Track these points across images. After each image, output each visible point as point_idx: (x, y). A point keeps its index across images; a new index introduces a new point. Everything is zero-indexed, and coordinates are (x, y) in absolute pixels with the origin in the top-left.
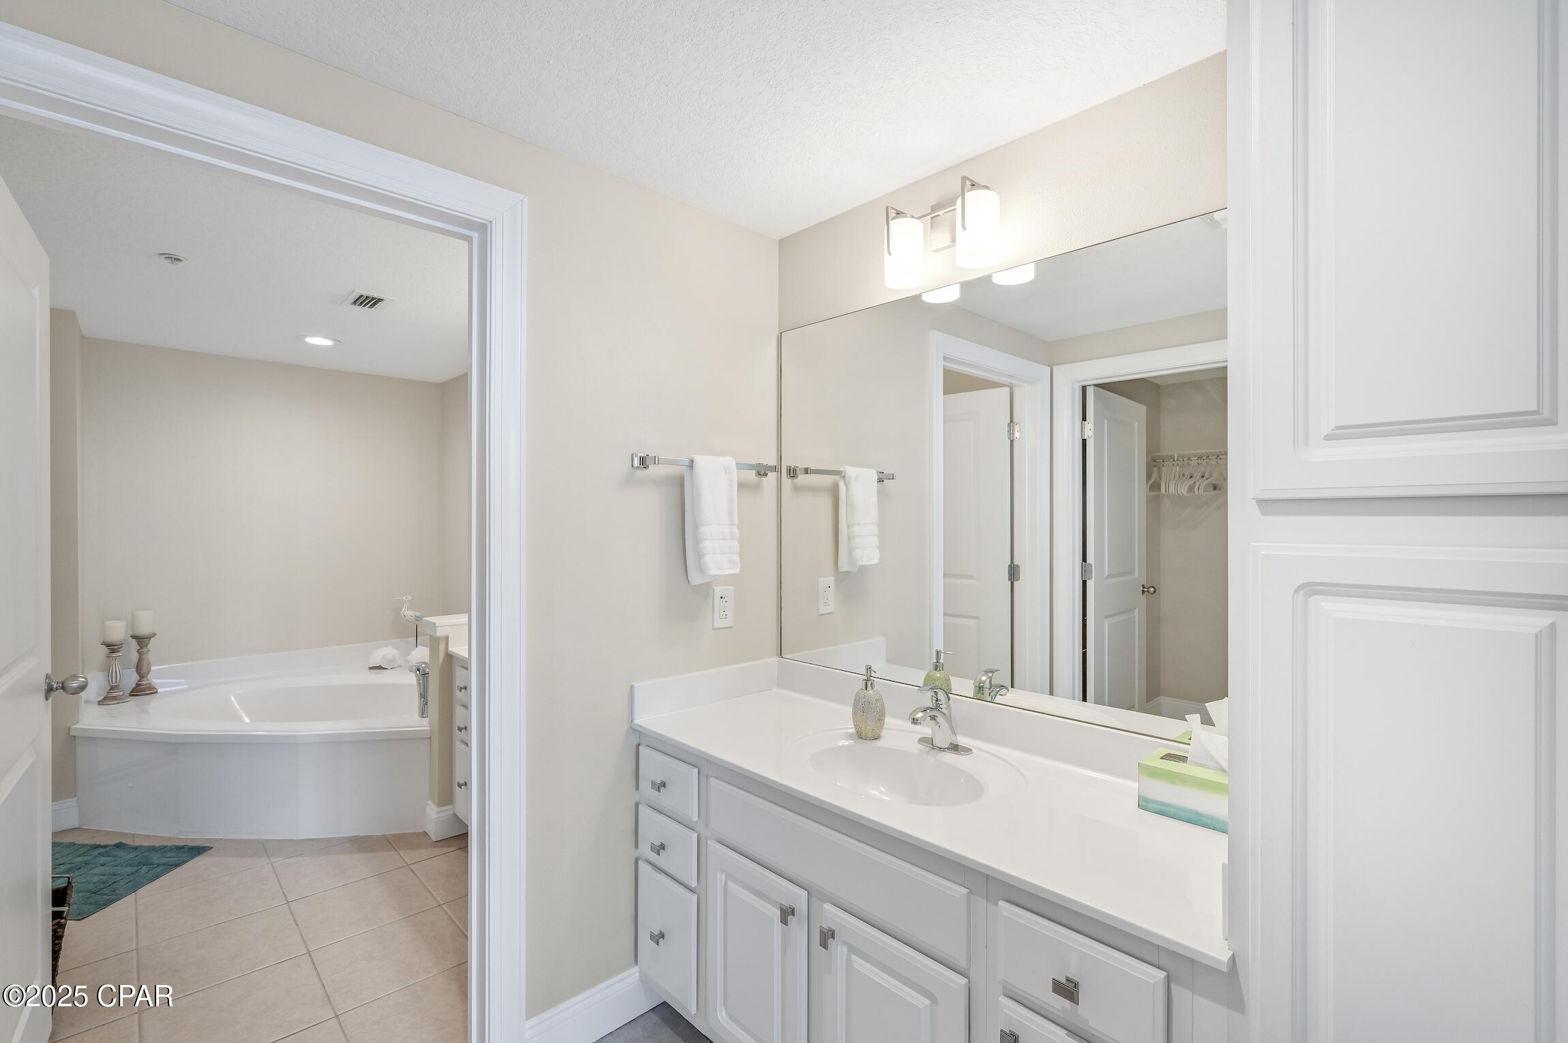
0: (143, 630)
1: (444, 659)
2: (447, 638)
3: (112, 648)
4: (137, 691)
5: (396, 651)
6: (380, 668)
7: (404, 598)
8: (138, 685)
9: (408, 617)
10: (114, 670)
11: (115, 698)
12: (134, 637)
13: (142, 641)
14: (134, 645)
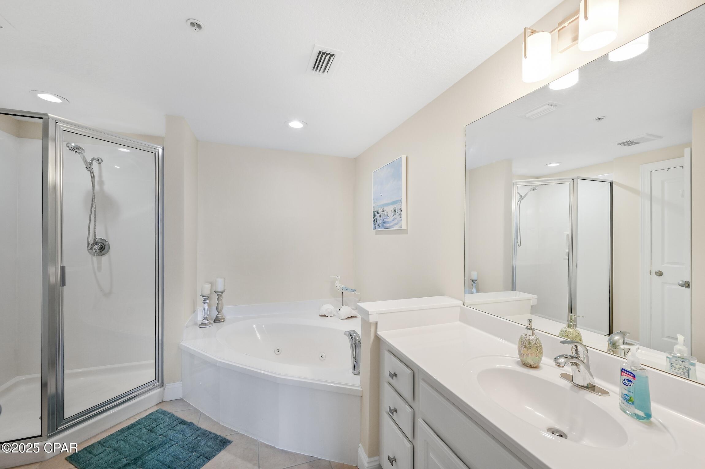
0: (220, 289)
1: (374, 340)
2: (376, 323)
3: (205, 298)
4: (216, 320)
5: (333, 307)
6: (325, 316)
7: (336, 277)
8: (217, 317)
9: (339, 288)
10: (205, 310)
11: (205, 324)
12: (215, 292)
13: (219, 294)
14: (215, 296)
